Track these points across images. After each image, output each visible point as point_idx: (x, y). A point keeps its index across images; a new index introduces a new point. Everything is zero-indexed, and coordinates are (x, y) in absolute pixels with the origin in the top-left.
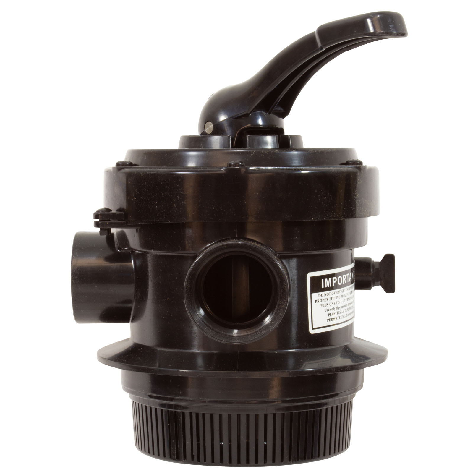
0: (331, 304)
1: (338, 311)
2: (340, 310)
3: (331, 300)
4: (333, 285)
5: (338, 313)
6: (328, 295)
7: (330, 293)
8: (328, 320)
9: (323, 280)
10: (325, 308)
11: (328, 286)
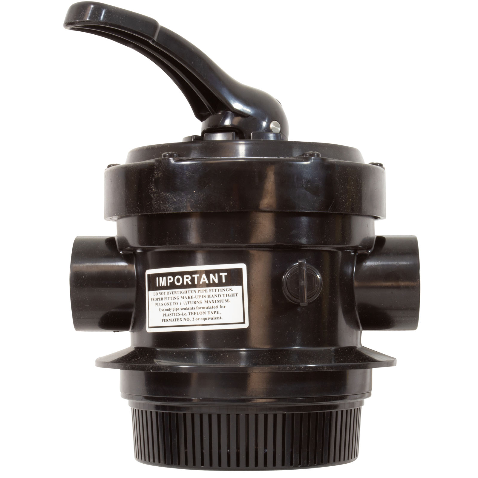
0: (165, 304)
1: (175, 312)
2: (178, 311)
3: (166, 299)
4: (169, 285)
5: (176, 314)
6: (162, 294)
7: (165, 292)
8: (163, 320)
9: (157, 278)
10: (159, 307)
11: (163, 285)
